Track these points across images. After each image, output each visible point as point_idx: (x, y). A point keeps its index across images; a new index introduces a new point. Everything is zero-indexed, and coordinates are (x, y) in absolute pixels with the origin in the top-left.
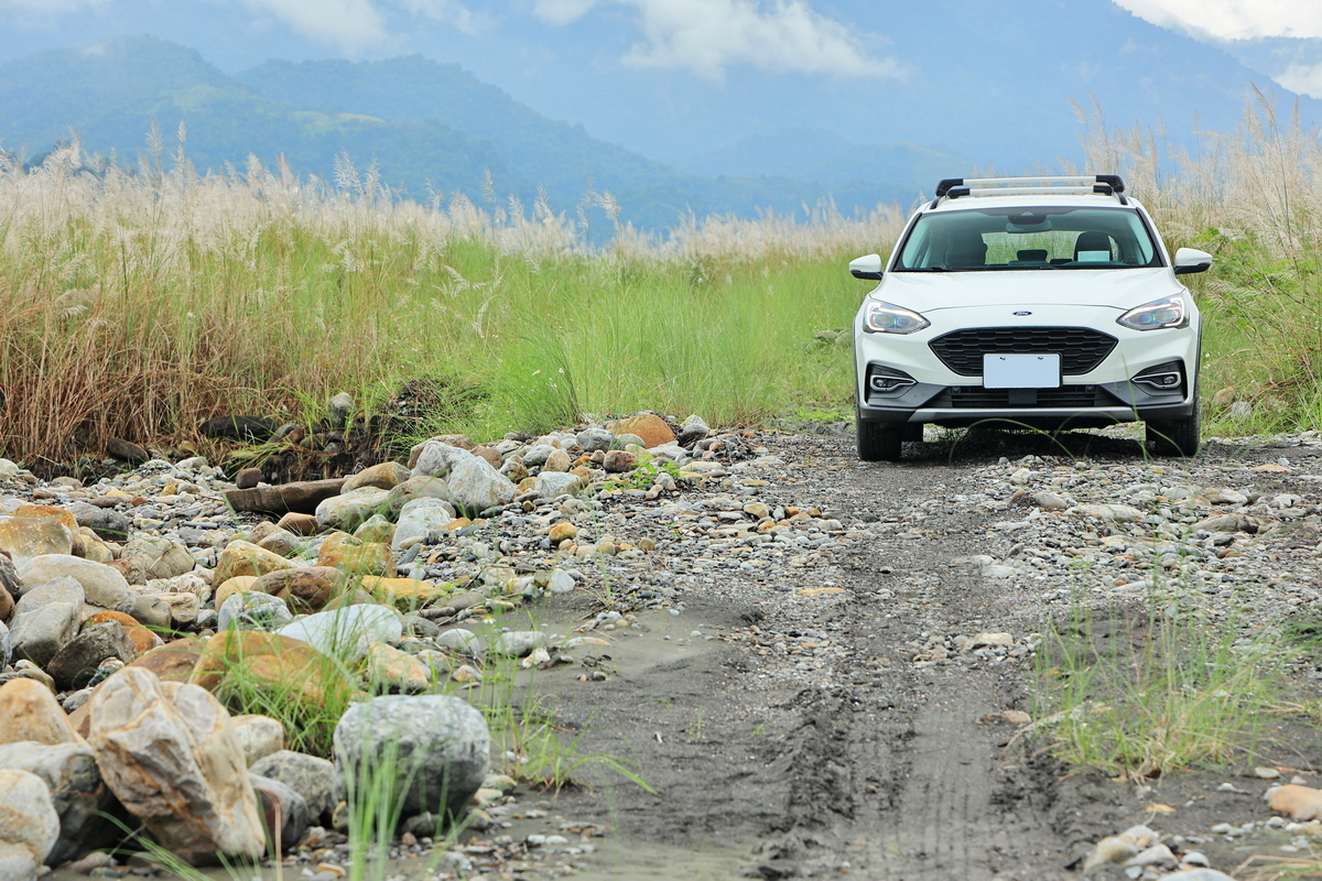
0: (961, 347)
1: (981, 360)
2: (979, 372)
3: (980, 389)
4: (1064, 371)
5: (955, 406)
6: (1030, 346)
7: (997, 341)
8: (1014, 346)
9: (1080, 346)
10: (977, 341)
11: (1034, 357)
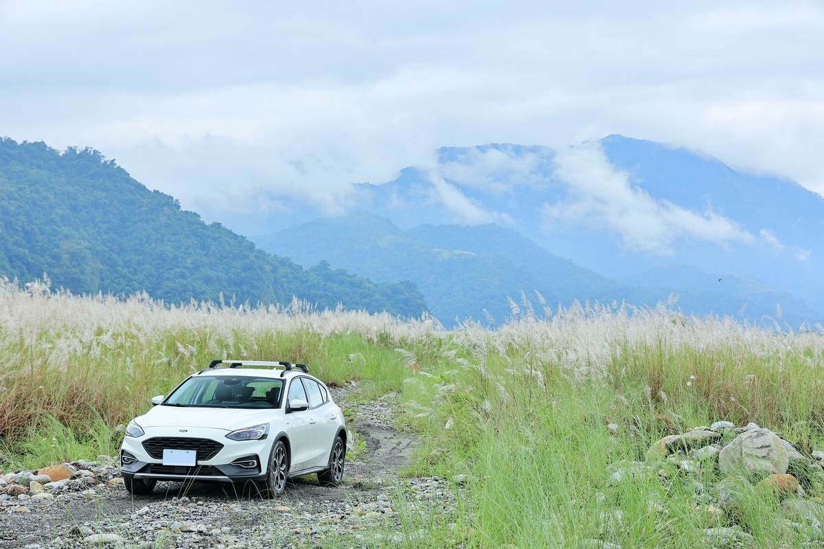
0: (155, 445)
1: (162, 451)
2: (161, 457)
3: (161, 465)
4: (198, 458)
5: (152, 472)
6: (184, 446)
7: (170, 443)
8: (178, 446)
9: (206, 447)
10: (162, 443)
11: (185, 451)
